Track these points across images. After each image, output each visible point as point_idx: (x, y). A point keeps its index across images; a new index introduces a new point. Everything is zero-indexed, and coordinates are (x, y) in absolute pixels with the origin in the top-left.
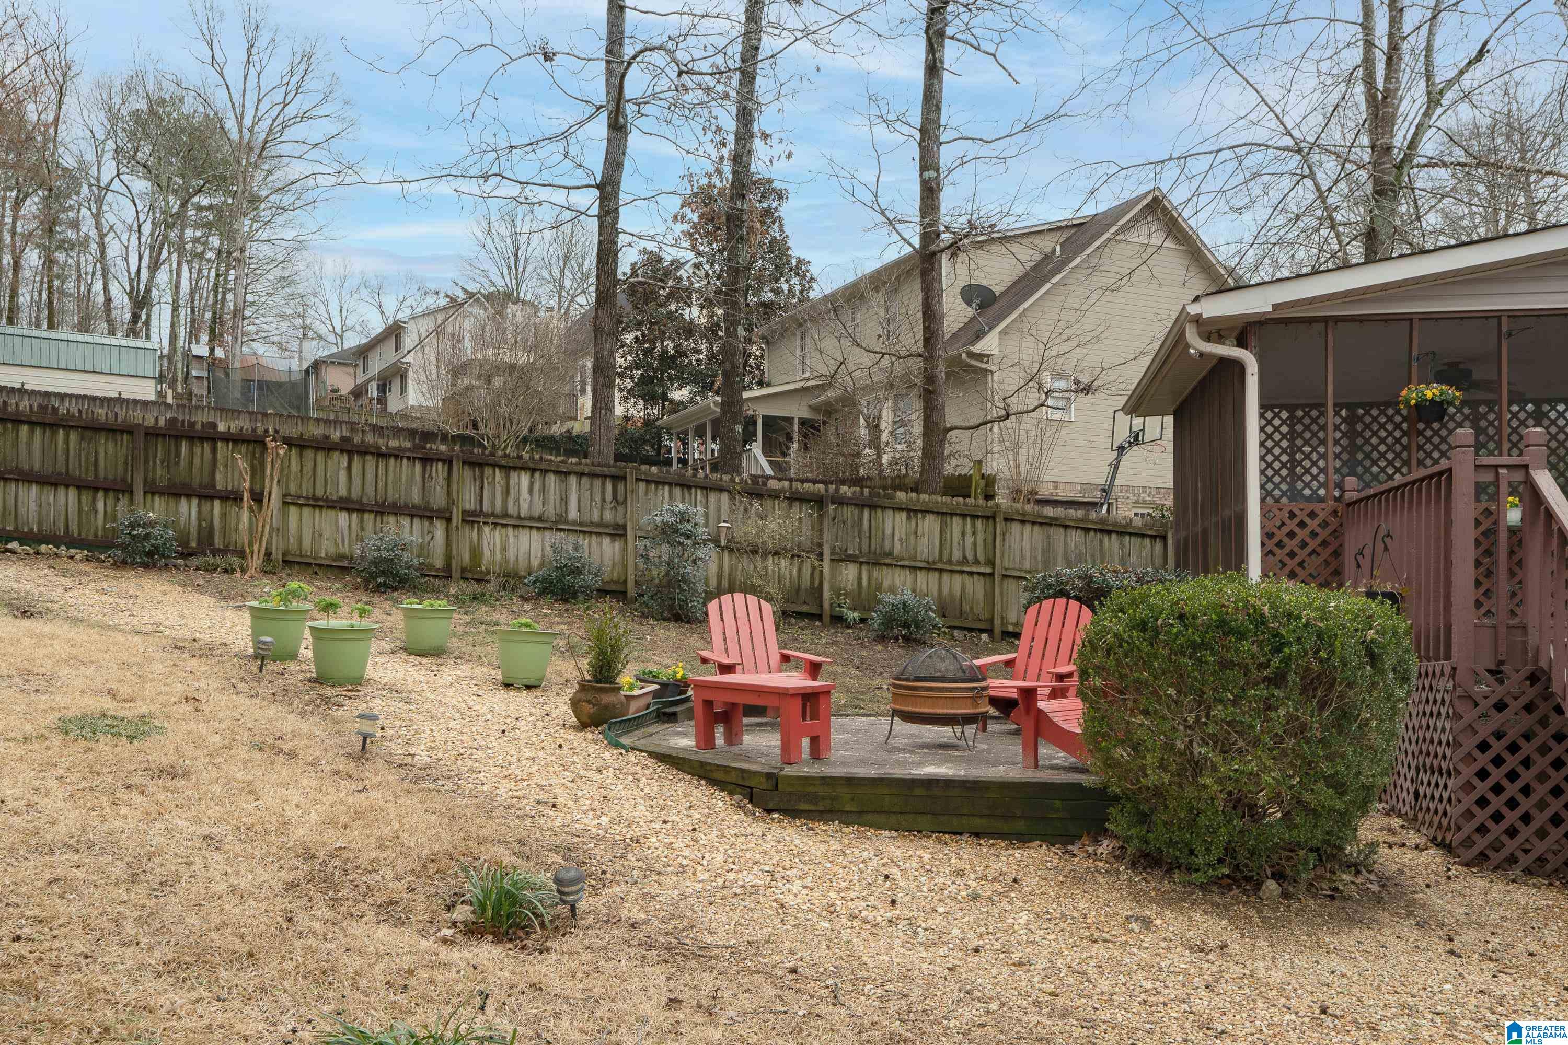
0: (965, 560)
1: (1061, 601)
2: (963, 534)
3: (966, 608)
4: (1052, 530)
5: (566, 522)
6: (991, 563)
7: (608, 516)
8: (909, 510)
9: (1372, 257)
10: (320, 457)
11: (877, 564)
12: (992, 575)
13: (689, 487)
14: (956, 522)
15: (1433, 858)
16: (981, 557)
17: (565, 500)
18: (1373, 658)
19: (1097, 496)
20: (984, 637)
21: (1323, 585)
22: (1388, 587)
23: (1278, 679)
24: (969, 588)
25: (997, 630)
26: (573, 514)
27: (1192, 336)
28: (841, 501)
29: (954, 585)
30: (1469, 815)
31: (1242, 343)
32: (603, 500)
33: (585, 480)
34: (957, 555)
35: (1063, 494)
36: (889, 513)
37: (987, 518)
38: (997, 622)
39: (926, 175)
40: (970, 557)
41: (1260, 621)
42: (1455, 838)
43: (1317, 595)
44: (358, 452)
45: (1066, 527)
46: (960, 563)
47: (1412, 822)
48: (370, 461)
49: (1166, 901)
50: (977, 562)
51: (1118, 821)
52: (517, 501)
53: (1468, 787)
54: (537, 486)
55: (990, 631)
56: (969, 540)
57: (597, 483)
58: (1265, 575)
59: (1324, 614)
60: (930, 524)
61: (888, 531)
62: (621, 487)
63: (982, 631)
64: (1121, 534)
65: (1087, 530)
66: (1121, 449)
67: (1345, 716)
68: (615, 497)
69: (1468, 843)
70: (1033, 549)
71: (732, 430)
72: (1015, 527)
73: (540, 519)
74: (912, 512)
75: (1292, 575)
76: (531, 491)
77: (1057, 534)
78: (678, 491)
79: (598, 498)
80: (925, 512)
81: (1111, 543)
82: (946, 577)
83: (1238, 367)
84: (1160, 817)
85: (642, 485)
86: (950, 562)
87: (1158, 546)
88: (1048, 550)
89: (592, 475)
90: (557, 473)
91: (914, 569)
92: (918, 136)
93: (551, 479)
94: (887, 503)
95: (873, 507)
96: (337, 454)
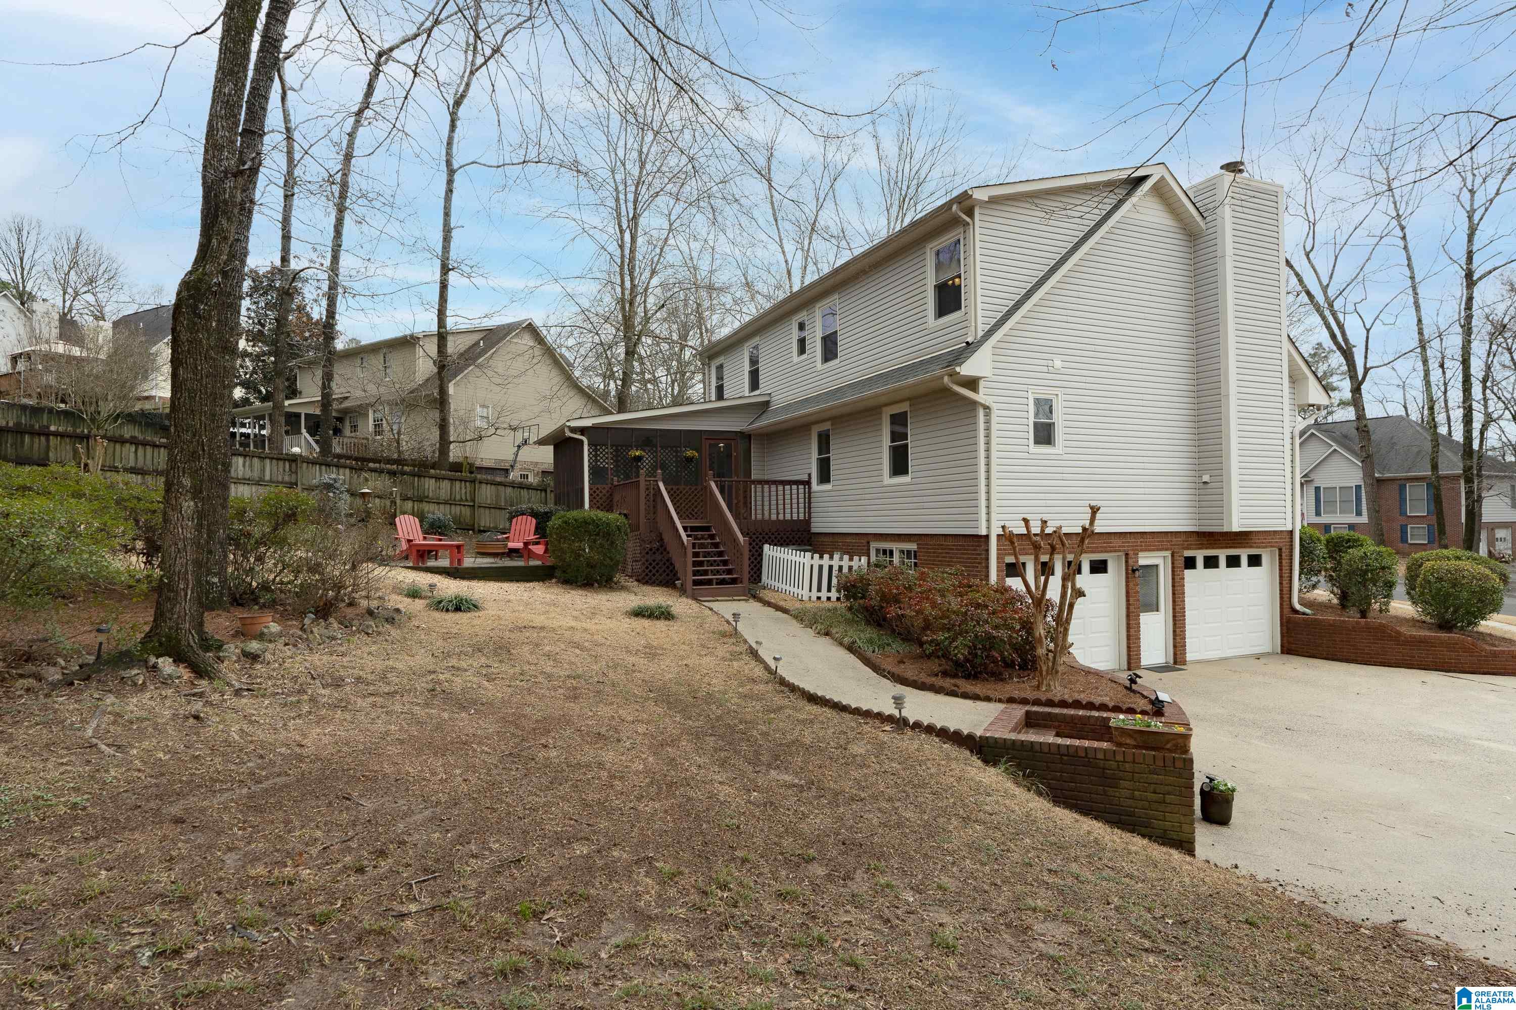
0: (461, 500)
1: (525, 517)
2: (461, 488)
3: (462, 520)
4: (499, 487)
5: (264, 481)
6: (474, 501)
7: (287, 478)
8: (436, 478)
9: (620, 411)
10: (118, 446)
11: (421, 501)
12: (474, 506)
13: (329, 466)
14: (458, 484)
15: (636, 583)
16: (468, 498)
17: (263, 470)
18: (619, 529)
19: (507, 466)
20: (471, 532)
21: (608, 511)
22: (625, 512)
23: (598, 534)
24: (463, 512)
25: (476, 529)
26: (267, 477)
27: (566, 430)
28: (403, 473)
29: (456, 510)
30: (644, 571)
31: (582, 434)
32: (284, 471)
33: (274, 461)
34: (458, 497)
35: (486, 464)
36: (427, 479)
37: (471, 482)
38: (476, 526)
39: (441, 330)
40: (464, 498)
41: (594, 521)
42: (640, 578)
43: (606, 514)
44: (142, 444)
45: (505, 486)
46: (459, 501)
47: (631, 577)
48: (149, 450)
49: (572, 589)
50: (467, 500)
51: (558, 573)
52: (236, 470)
53: (644, 564)
54: (247, 464)
55: (473, 530)
56: (463, 491)
57: (281, 463)
58: (591, 507)
59: (608, 519)
60: (445, 484)
61: (427, 487)
62: (294, 465)
63: (469, 530)
64: (528, 489)
65: (514, 487)
66: (519, 447)
67: (612, 543)
68: (290, 470)
69: (643, 578)
70: (491, 495)
71: (328, 433)
72: (484, 486)
73: (249, 479)
74: (437, 478)
75: (598, 508)
76: (244, 466)
77: (501, 488)
78: (323, 468)
79: (281, 470)
80: (444, 479)
81: (524, 493)
82: (453, 507)
83: (582, 442)
84: (569, 571)
85: (305, 465)
86: (455, 500)
87: (543, 494)
88: (498, 496)
89: (278, 459)
90: (260, 457)
91: (438, 503)
92: (437, 312)
93: (256, 460)
94: (426, 474)
95: (419, 476)
96: (128, 445)
